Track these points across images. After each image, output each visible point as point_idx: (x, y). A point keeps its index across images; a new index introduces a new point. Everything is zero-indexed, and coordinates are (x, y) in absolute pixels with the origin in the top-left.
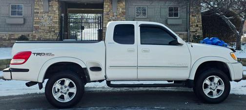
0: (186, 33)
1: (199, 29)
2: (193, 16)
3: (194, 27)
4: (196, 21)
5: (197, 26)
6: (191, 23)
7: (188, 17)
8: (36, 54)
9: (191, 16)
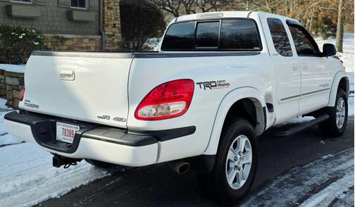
0: (99, 37)
1: (117, 31)
2: (108, 8)
3: (110, 27)
4: (113, 18)
5: (114, 26)
6: (106, 20)
7: (101, 9)
8: (202, 85)
9: (106, 8)
